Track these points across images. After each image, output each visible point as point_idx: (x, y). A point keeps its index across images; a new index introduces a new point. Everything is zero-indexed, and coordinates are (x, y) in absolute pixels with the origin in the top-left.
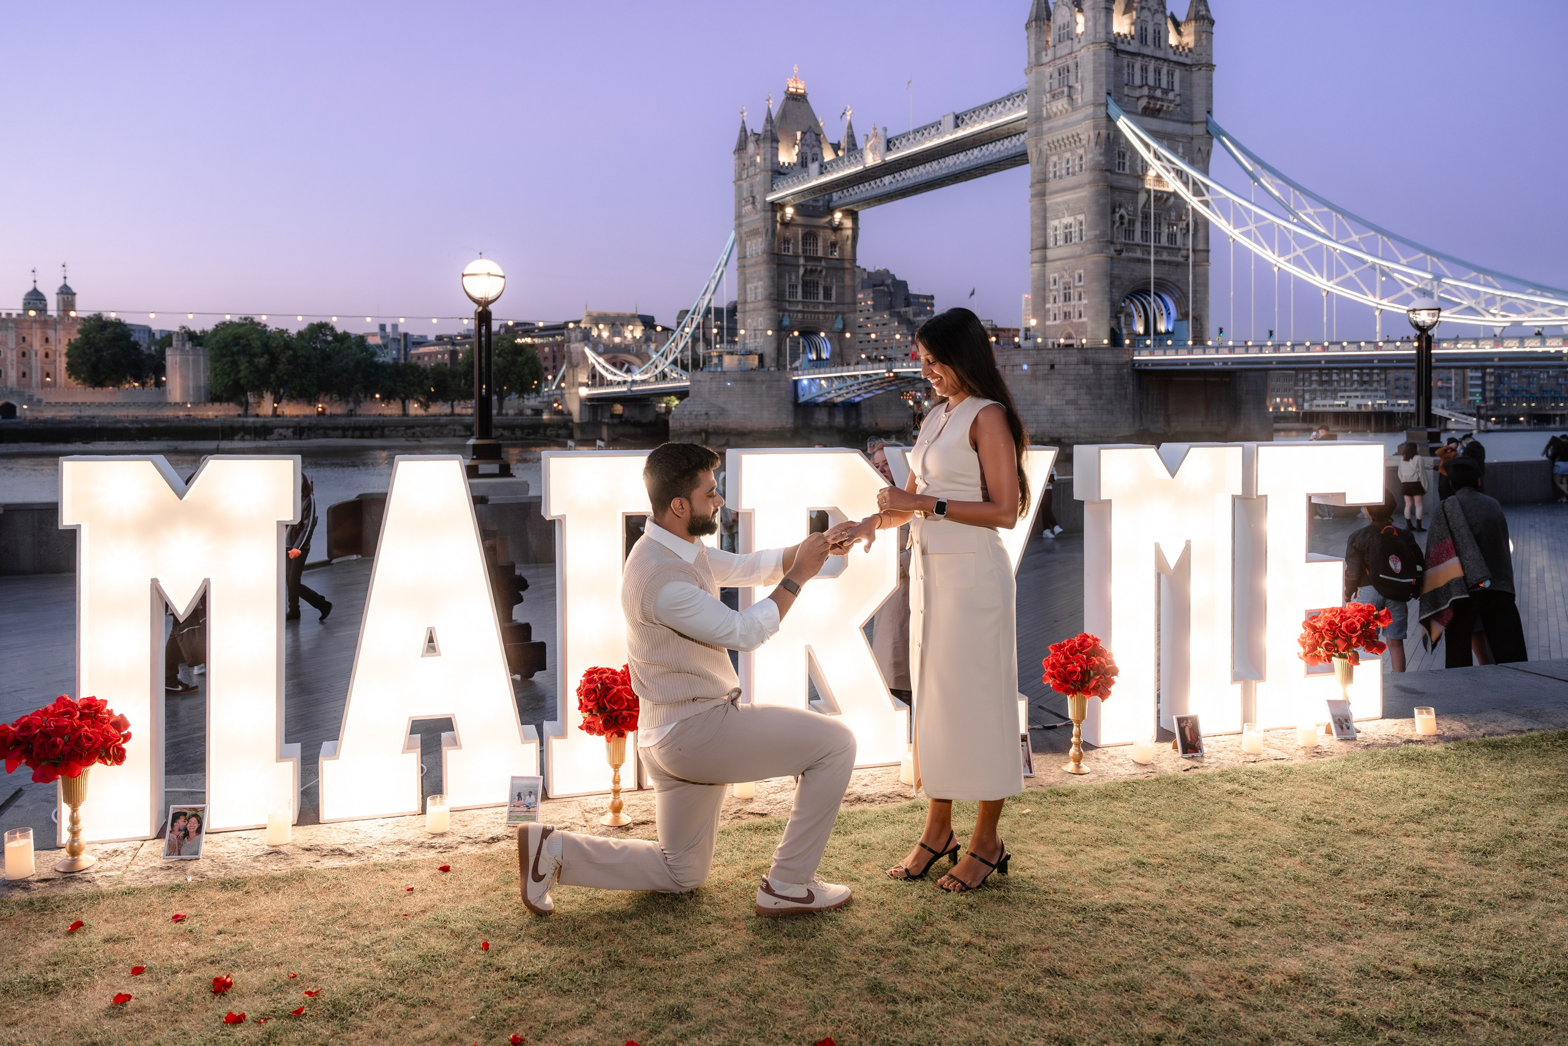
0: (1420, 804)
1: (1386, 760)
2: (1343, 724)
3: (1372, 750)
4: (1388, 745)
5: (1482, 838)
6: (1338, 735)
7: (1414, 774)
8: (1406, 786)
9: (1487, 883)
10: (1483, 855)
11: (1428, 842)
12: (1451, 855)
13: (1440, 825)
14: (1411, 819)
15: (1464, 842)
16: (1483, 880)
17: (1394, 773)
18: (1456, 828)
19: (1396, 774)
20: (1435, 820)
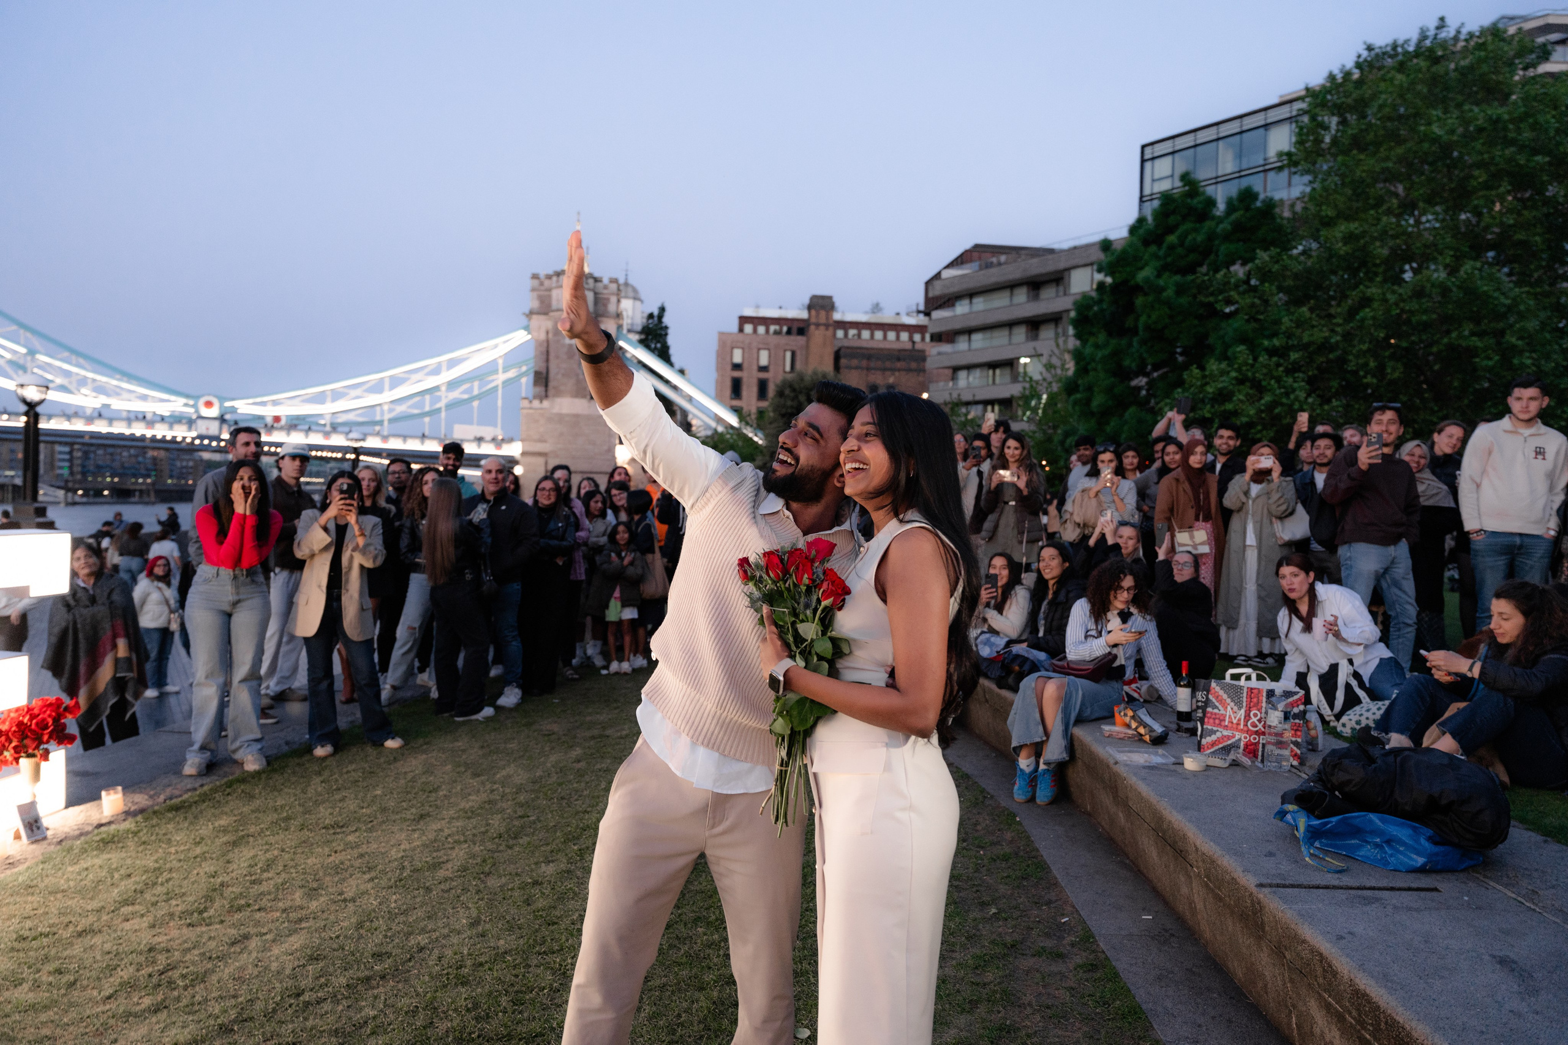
0: (129, 885)
1: (84, 851)
2: (33, 825)
3: (69, 843)
4: (81, 834)
5: (191, 899)
6: (29, 837)
7: (114, 857)
8: (111, 872)
9: (210, 938)
10: (197, 916)
11: (149, 919)
12: (171, 924)
13: (154, 899)
14: (126, 902)
15: (179, 908)
16: (206, 937)
17: (96, 861)
18: (169, 897)
19: (98, 861)
20: (148, 896)
